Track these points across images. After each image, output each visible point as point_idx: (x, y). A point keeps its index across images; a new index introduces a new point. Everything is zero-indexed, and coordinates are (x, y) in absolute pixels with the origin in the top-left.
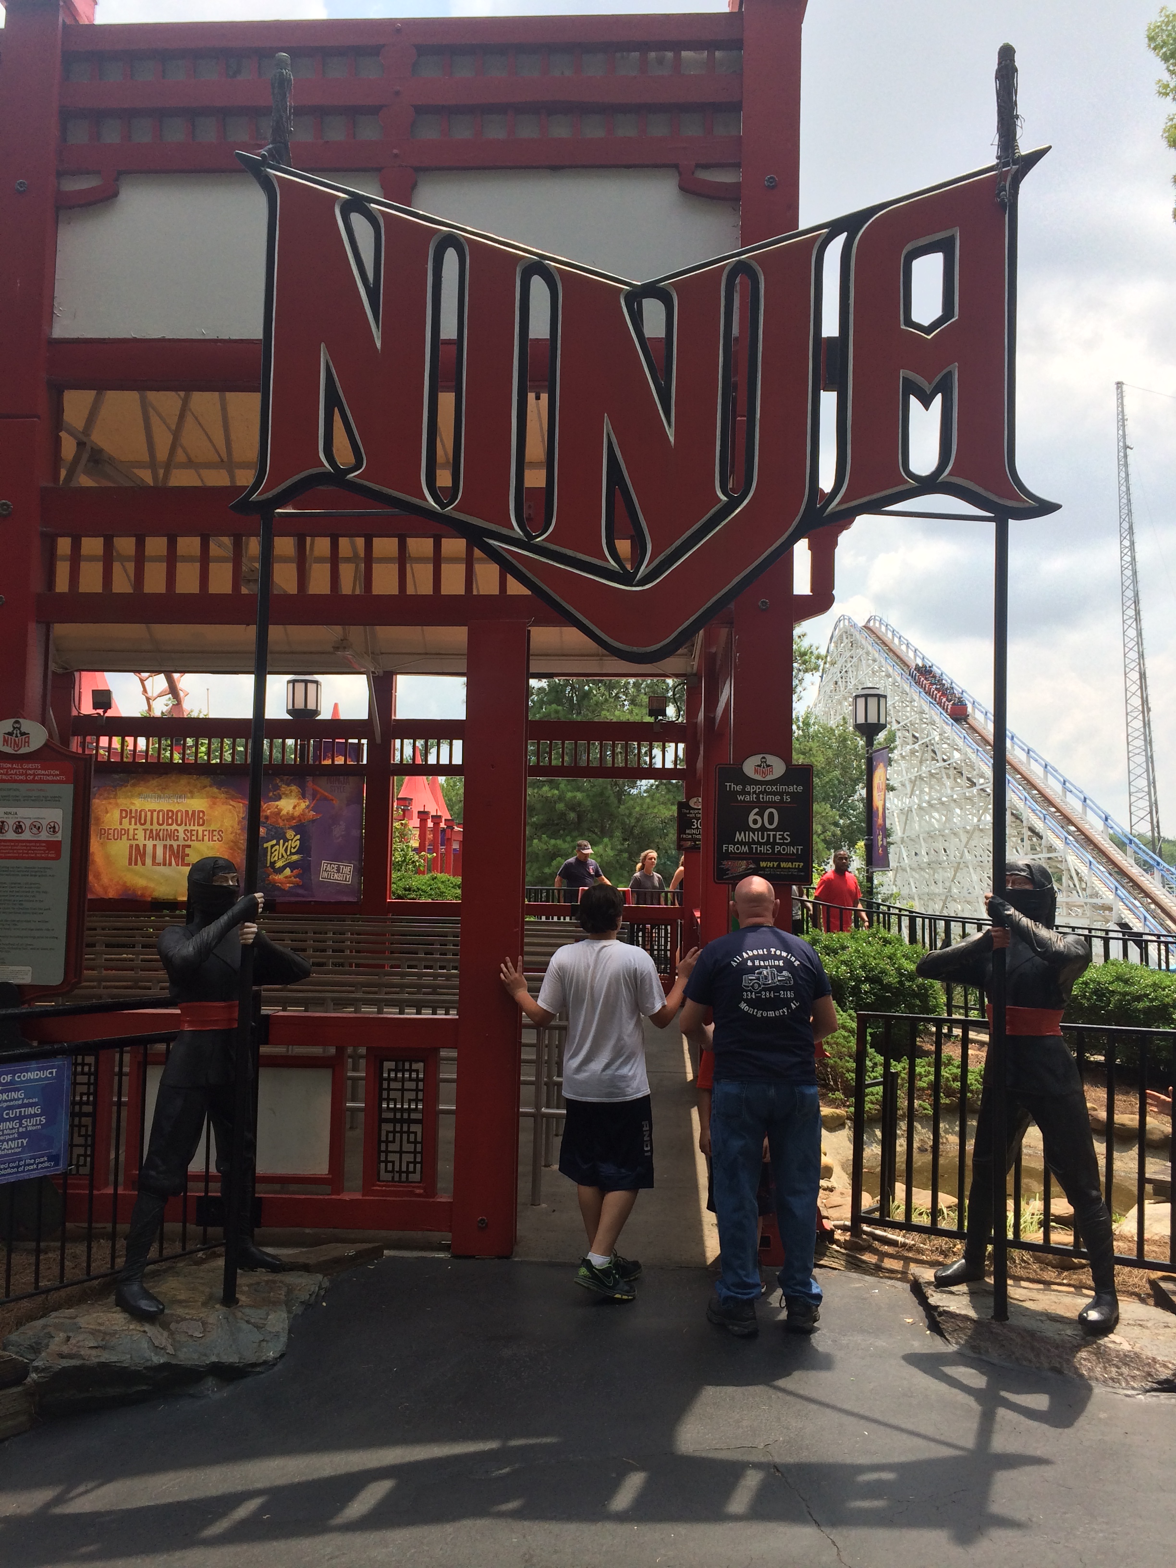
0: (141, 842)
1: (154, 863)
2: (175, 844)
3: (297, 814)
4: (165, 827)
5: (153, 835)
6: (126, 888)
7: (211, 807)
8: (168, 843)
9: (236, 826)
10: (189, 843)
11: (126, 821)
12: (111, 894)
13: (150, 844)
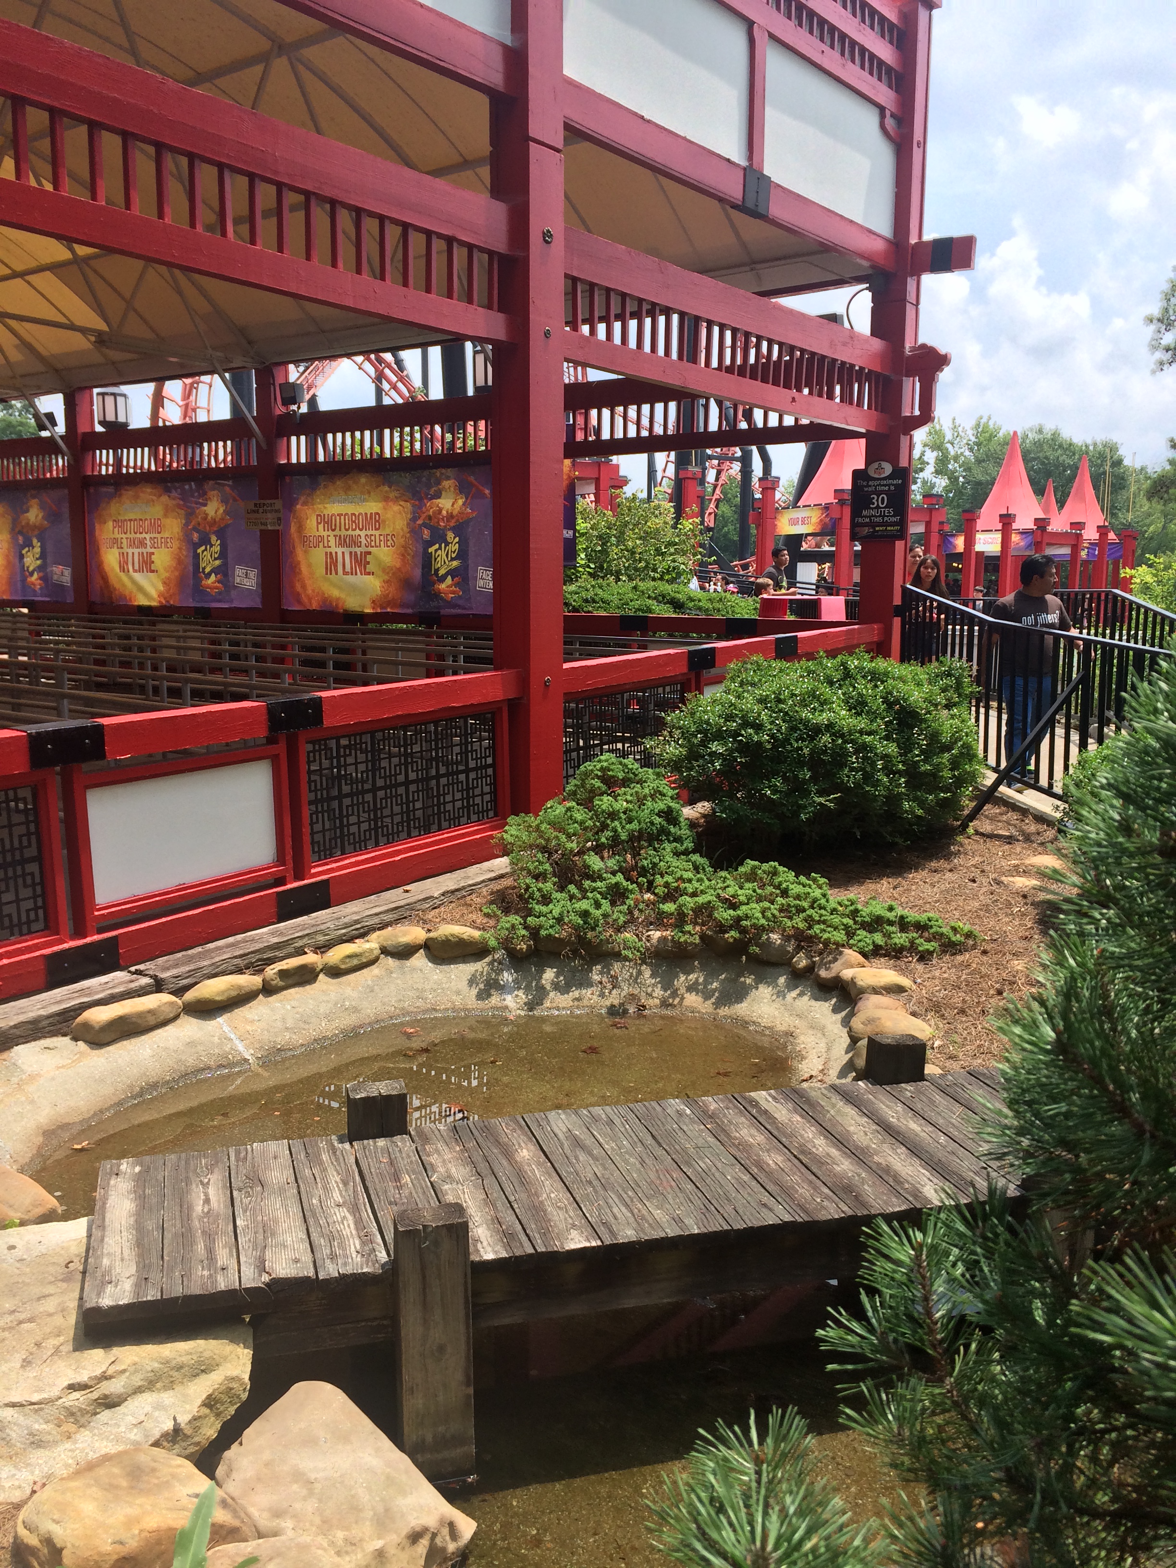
0: (333, 550)
1: (345, 573)
2: (358, 550)
3: (455, 513)
4: (350, 532)
5: (343, 542)
6: (325, 600)
7: (385, 508)
8: (353, 549)
9: (405, 529)
10: (370, 549)
11: (321, 527)
12: (315, 606)
13: (340, 550)
